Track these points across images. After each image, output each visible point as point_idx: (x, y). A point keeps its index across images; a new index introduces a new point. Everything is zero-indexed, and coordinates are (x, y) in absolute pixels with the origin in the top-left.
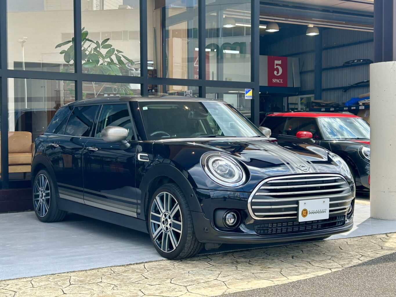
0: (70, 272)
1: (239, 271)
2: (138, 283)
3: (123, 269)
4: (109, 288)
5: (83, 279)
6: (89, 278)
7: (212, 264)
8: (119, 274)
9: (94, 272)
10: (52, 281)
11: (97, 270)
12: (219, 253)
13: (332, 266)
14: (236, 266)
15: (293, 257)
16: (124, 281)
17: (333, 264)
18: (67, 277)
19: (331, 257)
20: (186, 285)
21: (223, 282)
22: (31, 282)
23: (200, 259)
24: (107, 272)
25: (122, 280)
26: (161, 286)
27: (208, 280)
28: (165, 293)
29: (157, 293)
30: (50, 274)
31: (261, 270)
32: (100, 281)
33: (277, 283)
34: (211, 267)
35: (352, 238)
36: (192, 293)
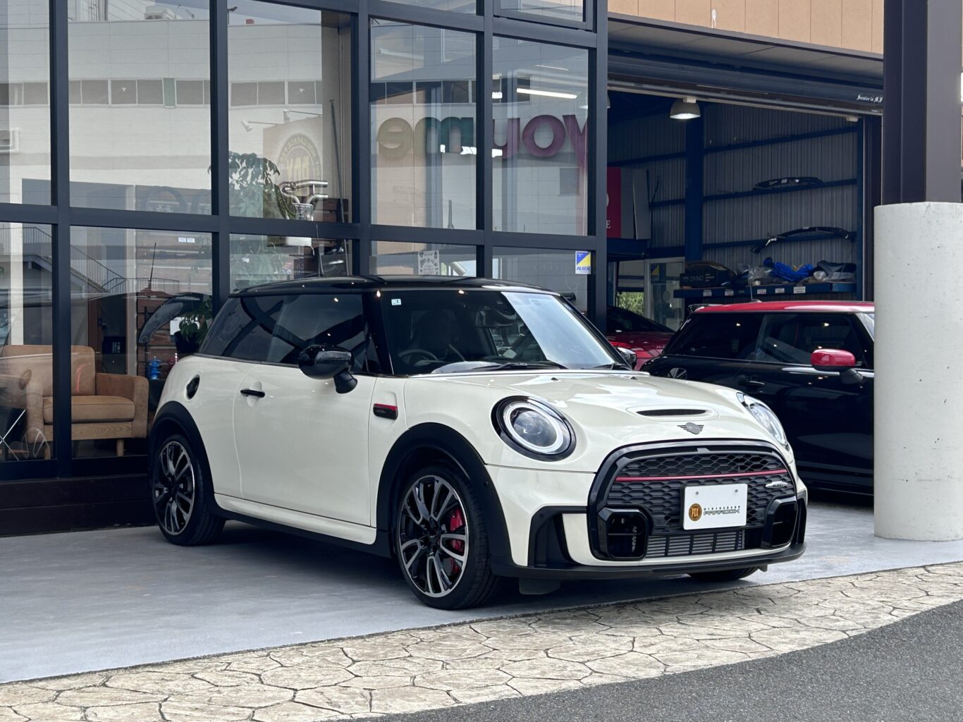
0: (334, 640)
2: (486, 658)
3: (434, 634)
4: (436, 667)
5: (370, 652)
6: (382, 651)
8: (433, 643)
9: (382, 640)
10: (310, 655)
11: (384, 636)
13: (843, 627)
14: (658, 629)
15: (758, 611)
16: (456, 654)
17: (843, 622)
18: (334, 650)
19: (833, 611)
20: (581, 661)
21: (650, 655)
22: (270, 658)
23: (575, 616)
24: (408, 640)
25: (449, 653)
26: (535, 664)
27: (617, 652)
28: (551, 674)
29: (536, 674)
30: (296, 645)
31: (709, 634)
32: (407, 654)
33: (754, 657)
34: (610, 630)
35: (859, 577)
36: (601, 673)
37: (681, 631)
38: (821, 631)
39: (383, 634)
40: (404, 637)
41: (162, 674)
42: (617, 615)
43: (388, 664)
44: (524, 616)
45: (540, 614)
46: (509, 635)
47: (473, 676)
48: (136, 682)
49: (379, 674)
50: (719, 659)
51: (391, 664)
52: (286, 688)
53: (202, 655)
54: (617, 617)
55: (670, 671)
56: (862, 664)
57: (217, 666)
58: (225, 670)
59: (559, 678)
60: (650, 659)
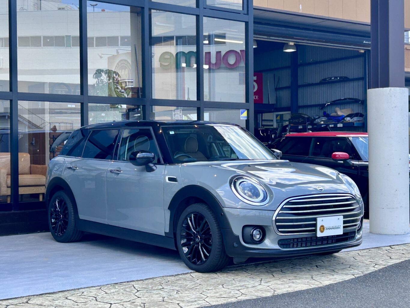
0: (130, 281)
1: (276, 278)
2: (196, 288)
3: (174, 278)
4: (174, 293)
5: (145, 286)
6: (151, 286)
7: (250, 272)
9: (151, 281)
10: (119, 288)
12: (251, 265)
14: (272, 275)
15: (317, 266)
16: (183, 287)
17: (354, 271)
18: (130, 286)
19: (349, 266)
20: (238, 289)
21: (268, 286)
23: (236, 270)
24: (162, 281)
26: (217, 290)
27: (254, 285)
28: (224, 295)
29: (217, 295)
30: (113, 284)
31: (295, 277)
32: (162, 287)
33: (313, 286)
34: (251, 275)
35: (362, 251)
36: (246, 294)
37: (283, 275)
38: (344, 275)
39: (152, 278)
40: (160, 280)
41: (53, 297)
42: (255, 269)
43: (153, 292)
46: (207, 278)
47: (189, 297)
48: (41, 301)
49: (148, 296)
50: (298, 288)
51: (154, 292)
52: (107, 303)
53: (71, 289)
54: (255, 270)
55: (276, 293)
56: (360, 289)
57: (77, 293)
58: (81, 295)
59: (227, 297)
60: (268, 288)
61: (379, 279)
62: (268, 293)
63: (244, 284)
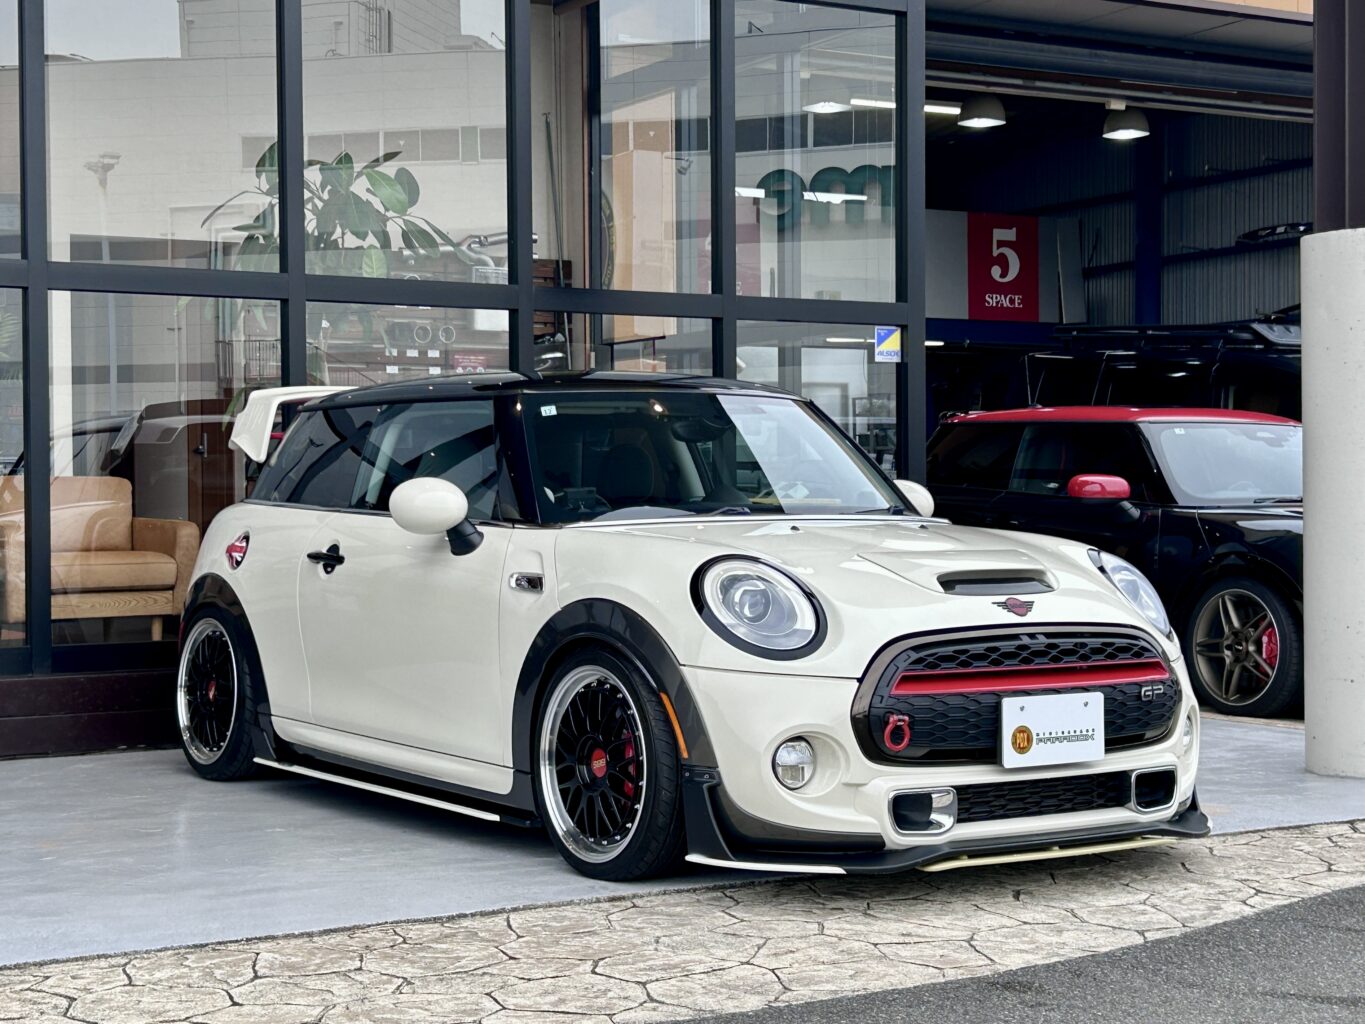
0: (256, 938)
1: (829, 939)
2: (484, 974)
3: (434, 930)
4: (386, 989)
5: (299, 959)
6: (321, 958)
7: (738, 915)
8: (420, 946)
9: (339, 939)
10: (195, 965)
11: (349, 933)
12: (766, 882)
13: (1146, 923)
14: (819, 923)
15: (1017, 896)
16: (440, 965)
17: (1154, 916)
18: (245, 956)
19: (1144, 896)
20: (644, 979)
21: (773, 971)
22: (124, 971)
23: (698, 901)
24: (381, 940)
25: (431, 963)
26: (560, 983)
27: (720, 964)
28: (573, 1003)
29: (546, 1003)
30: (187, 947)
31: (903, 935)
32: (357, 965)
33: (952, 975)
34: (735, 926)
35: (1229, 837)
36: (663, 1003)
38: (1107, 931)
39: (349, 929)
40: (380, 935)
43: (308, 983)
44: (612, 899)
45: (642, 897)
49: (277, 999)
50: (886, 980)
51: (314, 983)
56: (1136, 991)
59: (580, 1011)
60: (771, 976)
61: (1241, 950)
62: (753, 997)
63: (683, 957)
